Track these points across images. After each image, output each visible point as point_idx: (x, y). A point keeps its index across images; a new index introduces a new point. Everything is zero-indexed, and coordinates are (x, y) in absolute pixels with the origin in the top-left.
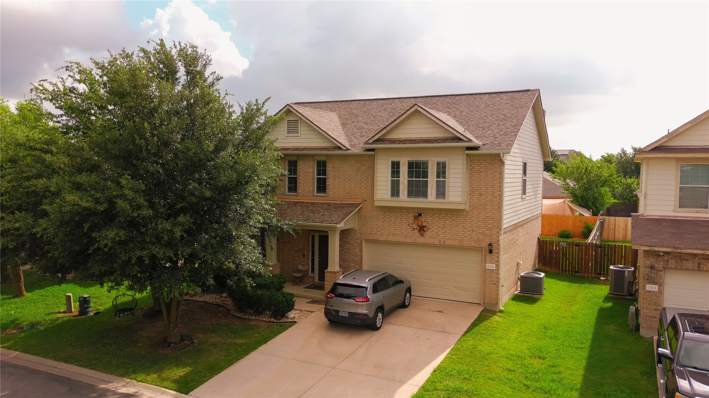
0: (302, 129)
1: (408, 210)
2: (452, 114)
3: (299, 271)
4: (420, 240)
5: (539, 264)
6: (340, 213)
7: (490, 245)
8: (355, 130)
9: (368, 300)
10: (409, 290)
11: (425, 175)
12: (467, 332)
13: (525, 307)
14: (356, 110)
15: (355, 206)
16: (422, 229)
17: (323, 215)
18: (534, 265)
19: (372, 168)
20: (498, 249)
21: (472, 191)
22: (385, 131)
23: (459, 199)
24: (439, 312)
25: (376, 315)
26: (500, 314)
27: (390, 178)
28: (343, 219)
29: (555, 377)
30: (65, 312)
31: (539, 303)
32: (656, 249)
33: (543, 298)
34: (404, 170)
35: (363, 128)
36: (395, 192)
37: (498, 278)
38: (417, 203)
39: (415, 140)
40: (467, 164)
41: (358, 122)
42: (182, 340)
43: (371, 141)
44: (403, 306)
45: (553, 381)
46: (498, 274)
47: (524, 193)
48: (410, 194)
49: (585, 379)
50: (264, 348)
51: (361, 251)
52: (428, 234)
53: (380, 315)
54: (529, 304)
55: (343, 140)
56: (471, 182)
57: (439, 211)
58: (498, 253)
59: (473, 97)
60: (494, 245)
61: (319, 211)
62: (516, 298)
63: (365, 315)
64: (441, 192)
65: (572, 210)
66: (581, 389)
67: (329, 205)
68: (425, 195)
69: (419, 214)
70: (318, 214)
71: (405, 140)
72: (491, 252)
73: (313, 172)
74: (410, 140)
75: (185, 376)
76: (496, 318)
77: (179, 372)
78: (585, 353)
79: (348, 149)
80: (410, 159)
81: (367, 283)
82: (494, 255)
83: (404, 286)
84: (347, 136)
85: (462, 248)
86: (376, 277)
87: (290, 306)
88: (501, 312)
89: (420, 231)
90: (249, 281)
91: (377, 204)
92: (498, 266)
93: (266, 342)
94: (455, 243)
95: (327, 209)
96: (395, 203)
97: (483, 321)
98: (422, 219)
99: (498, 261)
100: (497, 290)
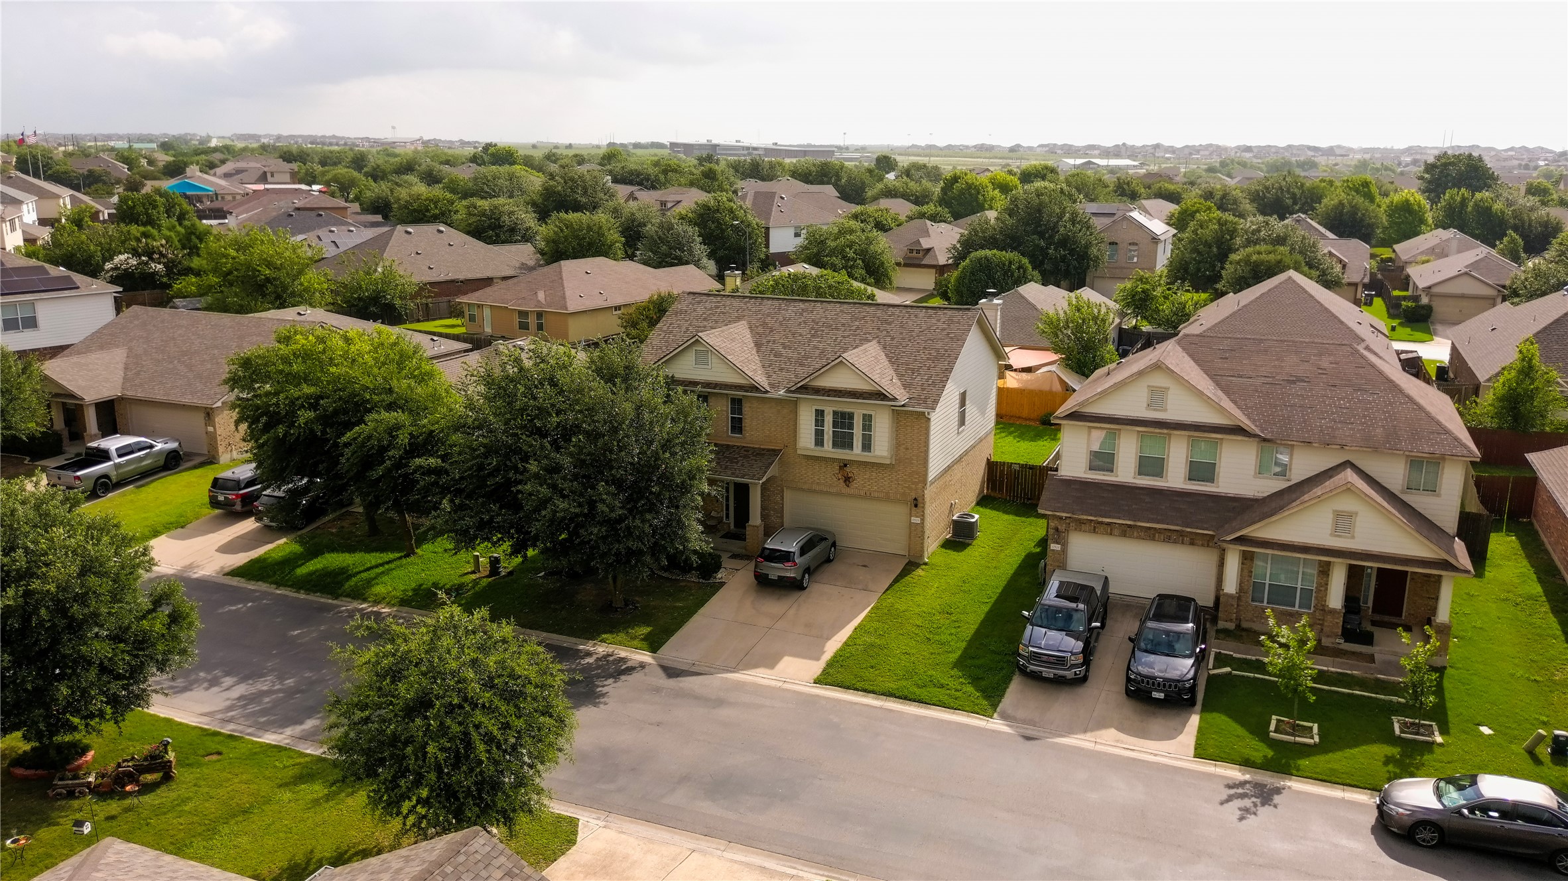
0: (714, 361)
1: (834, 460)
2: (882, 341)
3: (713, 517)
4: (845, 490)
5: (988, 489)
6: (761, 464)
7: (915, 499)
8: (772, 357)
9: (796, 564)
10: (834, 544)
11: (851, 426)
12: (887, 590)
13: (953, 554)
14: (769, 318)
15: (775, 453)
16: (847, 480)
17: (742, 465)
18: (981, 491)
19: (795, 413)
20: (924, 504)
21: (898, 444)
22: (808, 379)
23: (885, 454)
24: (865, 566)
25: (803, 577)
26: (923, 567)
27: (814, 427)
28: (766, 472)
29: (953, 631)
30: (473, 572)
31: (968, 551)
32: (1058, 514)
33: (975, 542)
34: (829, 419)
35: (781, 355)
36: (819, 441)
37: (923, 532)
38: (842, 454)
39: (840, 391)
40: (893, 418)
41: (774, 341)
42: (627, 605)
43: (793, 389)
44: (829, 560)
45: (951, 634)
46: (923, 527)
48: (835, 445)
49: (978, 631)
50: (702, 611)
51: (782, 499)
52: (854, 485)
53: (807, 576)
54: (958, 551)
55: (761, 380)
56: (897, 435)
57: (865, 464)
58: (923, 507)
59: (908, 312)
60: (920, 500)
61: (736, 458)
62: (948, 545)
63: (794, 578)
64: (867, 446)
65: (1062, 381)
66: (970, 640)
67: (746, 449)
68: (851, 446)
69: (844, 465)
70: (737, 463)
71: (830, 390)
72: (916, 506)
73: (727, 411)
74: (835, 391)
76: (919, 572)
77: (641, 634)
78: (986, 608)
79: (767, 392)
80: (835, 409)
81: (793, 547)
82: (919, 510)
83: (830, 542)
84: (763, 366)
85: (887, 499)
86: (803, 537)
87: (718, 567)
88: (926, 564)
89: (845, 481)
90: (694, 558)
91: (799, 452)
92: (923, 520)
93: (703, 605)
94: (881, 495)
95: (746, 457)
96: (818, 452)
97: (906, 576)
98: (848, 469)
99: (923, 516)
100: (922, 544)
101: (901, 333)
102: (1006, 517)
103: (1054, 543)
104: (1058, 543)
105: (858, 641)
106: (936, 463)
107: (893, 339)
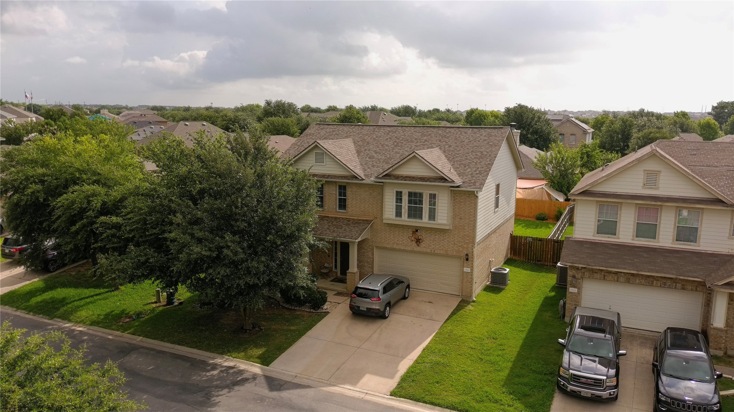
0: (327, 160)
1: (409, 227)
2: (442, 148)
3: (326, 268)
4: (417, 249)
5: (511, 254)
6: (357, 229)
7: (467, 255)
8: (367, 159)
9: (379, 299)
10: (408, 287)
11: (421, 202)
12: (447, 320)
13: (493, 295)
14: (367, 137)
15: (368, 222)
16: (418, 241)
17: (345, 230)
18: (507, 255)
19: (382, 195)
20: (472, 258)
21: (455, 216)
22: (391, 169)
23: (445, 222)
24: (430, 302)
25: (385, 309)
26: (473, 304)
27: (395, 204)
28: (360, 234)
29: (500, 352)
30: (156, 302)
31: (503, 293)
32: (576, 265)
33: (507, 288)
34: (405, 198)
35: (374, 157)
36: (399, 214)
37: (472, 279)
38: (415, 222)
39: (414, 177)
40: (451, 196)
41: (369, 150)
42: (254, 328)
43: (381, 176)
44: (404, 298)
45: (498, 356)
46: (472, 275)
47: (497, 206)
48: (409, 216)
49: (519, 354)
50: (309, 333)
51: (373, 255)
52: (423, 245)
53: (388, 308)
54: (496, 293)
55: (359, 171)
56: (454, 209)
57: (431, 229)
58: (472, 261)
59: (459, 131)
60: (470, 255)
61: (341, 226)
62: (487, 289)
63: (378, 310)
64: (432, 216)
65: (549, 195)
66: (514, 361)
67: (349, 220)
68: (421, 217)
69: (416, 230)
70: (341, 229)
71: (406, 177)
72: (467, 260)
73: (336, 194)
74: (410, 177)
75: (263, 354)
76: (470, 307)
77: (259, 352)
78: (523, 335)
79: (363, 179)
80: (410, 190)
81: (379, 287)
82: (469, 262)
83: (405, 285)
84: (361, 164)
85: (447, 256)
86: (385, 281)
87: (324, 301)
88: (474, 302)
89: (416, 242)
91: (384, 221)
92: (472, 270)
93: (310, 329)
94: (442, 252)
95: (347, 225)
96: (398, 221)
97: (460, 310)
98: (418, 233)
99: (472, 267)
100: (471, 287)
101: (456, 143)
102: (525, 272)
103: (572, 287)
104: (575, 287)
105: (427, 360)
106: (481, 232)
107: (450, 146)
